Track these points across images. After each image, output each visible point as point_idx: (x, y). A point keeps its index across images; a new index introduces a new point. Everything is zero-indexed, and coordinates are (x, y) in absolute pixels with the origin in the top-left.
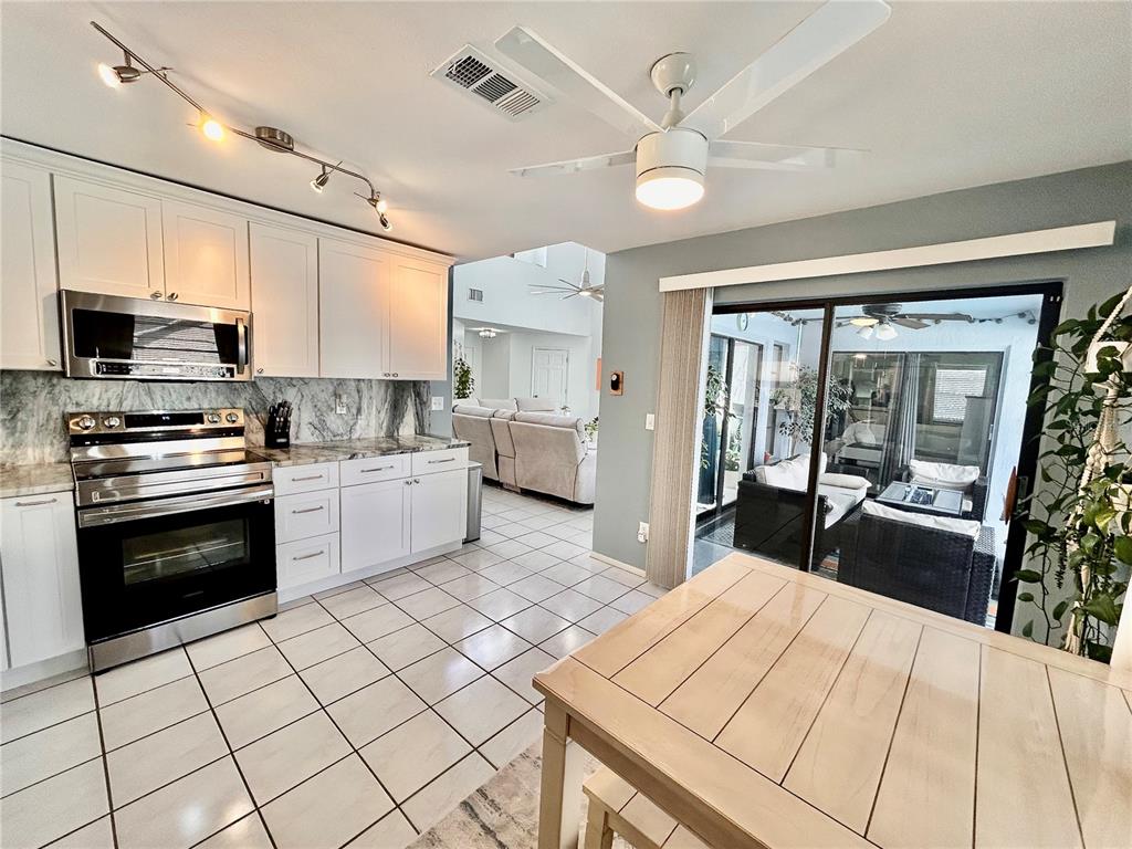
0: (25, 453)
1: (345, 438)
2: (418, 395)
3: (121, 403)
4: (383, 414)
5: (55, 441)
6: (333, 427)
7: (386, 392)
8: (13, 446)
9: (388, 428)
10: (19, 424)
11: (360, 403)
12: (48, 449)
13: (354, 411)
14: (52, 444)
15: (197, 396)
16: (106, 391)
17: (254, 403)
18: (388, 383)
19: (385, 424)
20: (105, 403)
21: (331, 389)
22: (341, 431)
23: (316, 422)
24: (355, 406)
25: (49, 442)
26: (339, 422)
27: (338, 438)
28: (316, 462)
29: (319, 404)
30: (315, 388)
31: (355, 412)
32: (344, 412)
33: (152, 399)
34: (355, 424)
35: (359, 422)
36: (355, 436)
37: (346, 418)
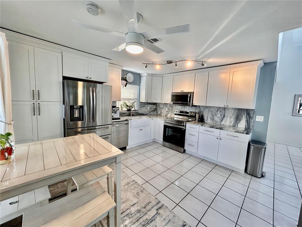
1: (219, 123)
2: (248, 114)
4: (232, 119)
6: (216, 120)
7: (234, 112)
9: (234, 123)
11: (225, 114)
18: (236, 109)
19: (233, 122)
21: (217, 109)
22: (218, 121)
23: (212, 118)
26: (218, 119)
27: (217, 123)
28: (194, 124)
29: (213, 113)
30: (212, 109)
31: (223, 117)
32: (219, 116)
34: (222, 120)
35: (224, 120)
36: (222, 123)
37: (220, 118)
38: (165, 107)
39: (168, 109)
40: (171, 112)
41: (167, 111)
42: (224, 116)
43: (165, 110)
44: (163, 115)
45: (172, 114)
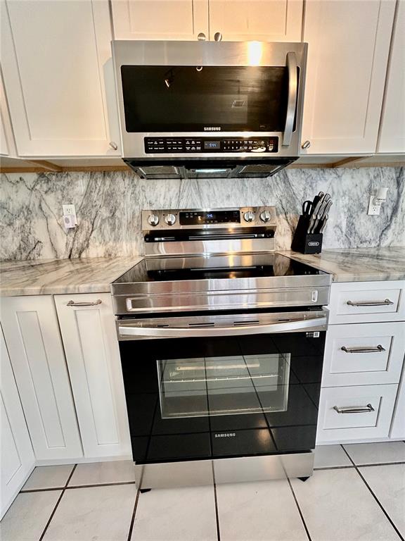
0: (121, 247)
1: (373, 245)
3: (179, 202)
5: (138, 237)
6: (362, 231)
8: (115, 240)
10: (117, 221)
11: (398, 202)
12: (134, 244)
13: (389, 211)
14: (136, 240)
15: (235, 194)
16: (169, 190)
17: (284, 202)
20: (168, 203)
22: (370, 236)
24: (391, 205)
25: (134, 238)
26: (369, 225)
27: (365, 245)
28: (387, 279)
31: (390, 213)
32: (377, 212)
33: (201, 198)
34: (388, 227)
35: (393, 226)
36: (385, 243)
37: (378, 220)
38: (50, 199)
39: (82, 212)
40: (107, 228)
41: (75, 230)
42: (395, 210)
43: (53, 222)
44: (46, 255)
45: (117, 239)
